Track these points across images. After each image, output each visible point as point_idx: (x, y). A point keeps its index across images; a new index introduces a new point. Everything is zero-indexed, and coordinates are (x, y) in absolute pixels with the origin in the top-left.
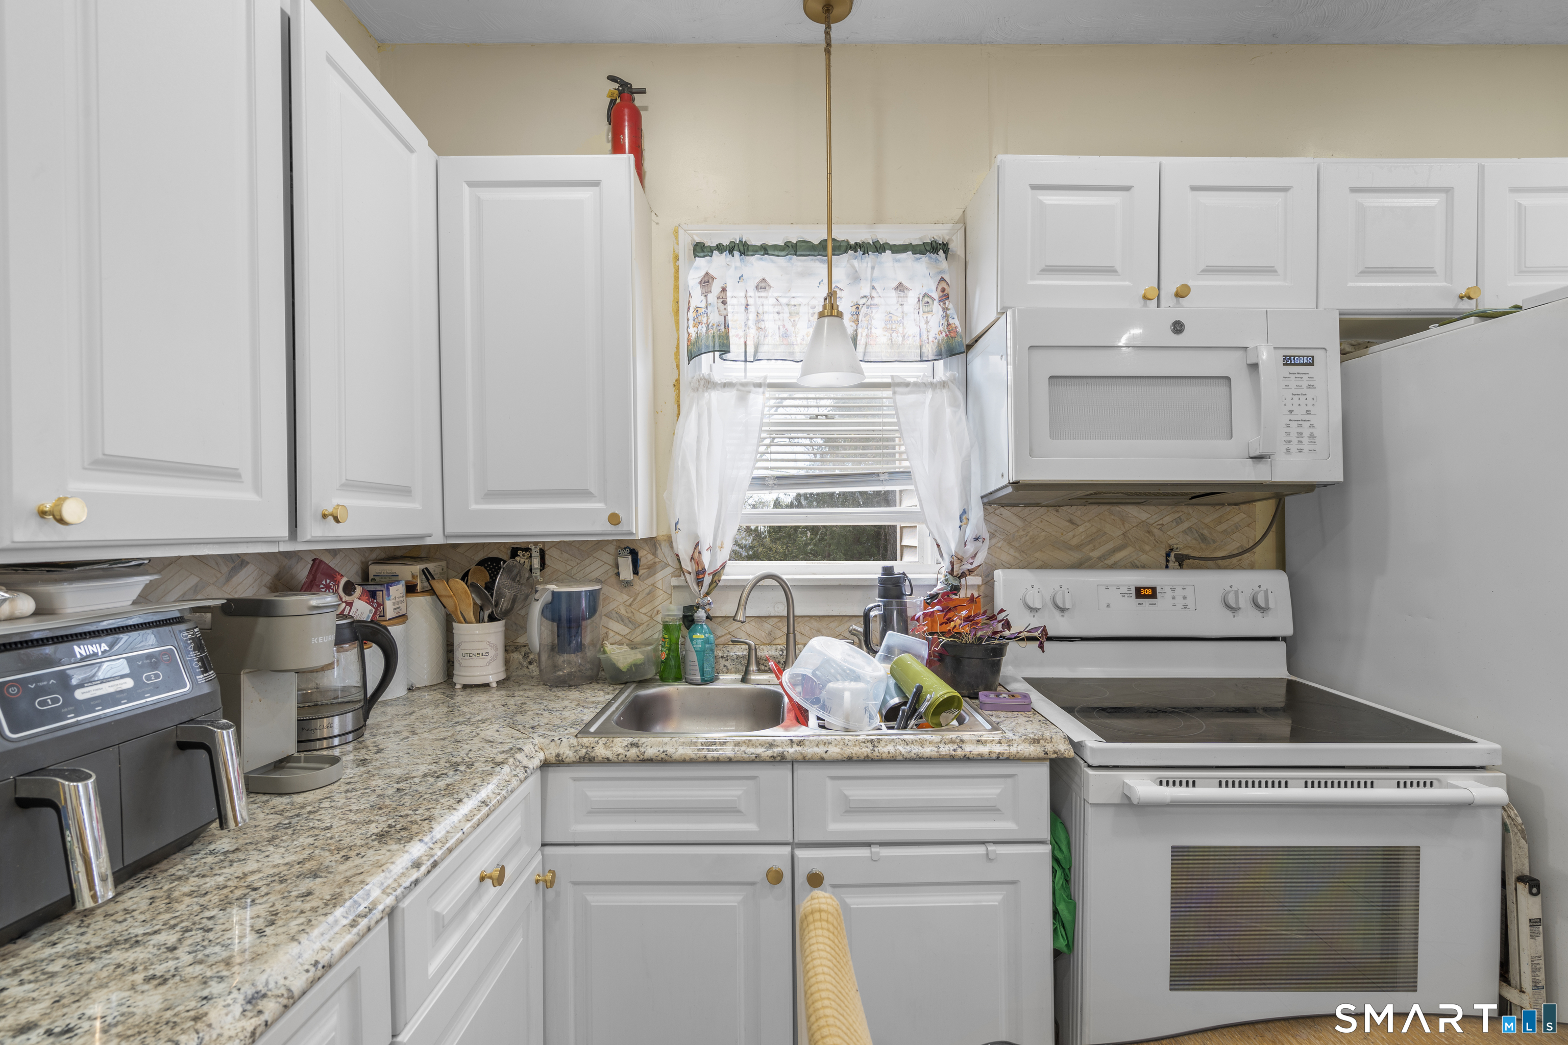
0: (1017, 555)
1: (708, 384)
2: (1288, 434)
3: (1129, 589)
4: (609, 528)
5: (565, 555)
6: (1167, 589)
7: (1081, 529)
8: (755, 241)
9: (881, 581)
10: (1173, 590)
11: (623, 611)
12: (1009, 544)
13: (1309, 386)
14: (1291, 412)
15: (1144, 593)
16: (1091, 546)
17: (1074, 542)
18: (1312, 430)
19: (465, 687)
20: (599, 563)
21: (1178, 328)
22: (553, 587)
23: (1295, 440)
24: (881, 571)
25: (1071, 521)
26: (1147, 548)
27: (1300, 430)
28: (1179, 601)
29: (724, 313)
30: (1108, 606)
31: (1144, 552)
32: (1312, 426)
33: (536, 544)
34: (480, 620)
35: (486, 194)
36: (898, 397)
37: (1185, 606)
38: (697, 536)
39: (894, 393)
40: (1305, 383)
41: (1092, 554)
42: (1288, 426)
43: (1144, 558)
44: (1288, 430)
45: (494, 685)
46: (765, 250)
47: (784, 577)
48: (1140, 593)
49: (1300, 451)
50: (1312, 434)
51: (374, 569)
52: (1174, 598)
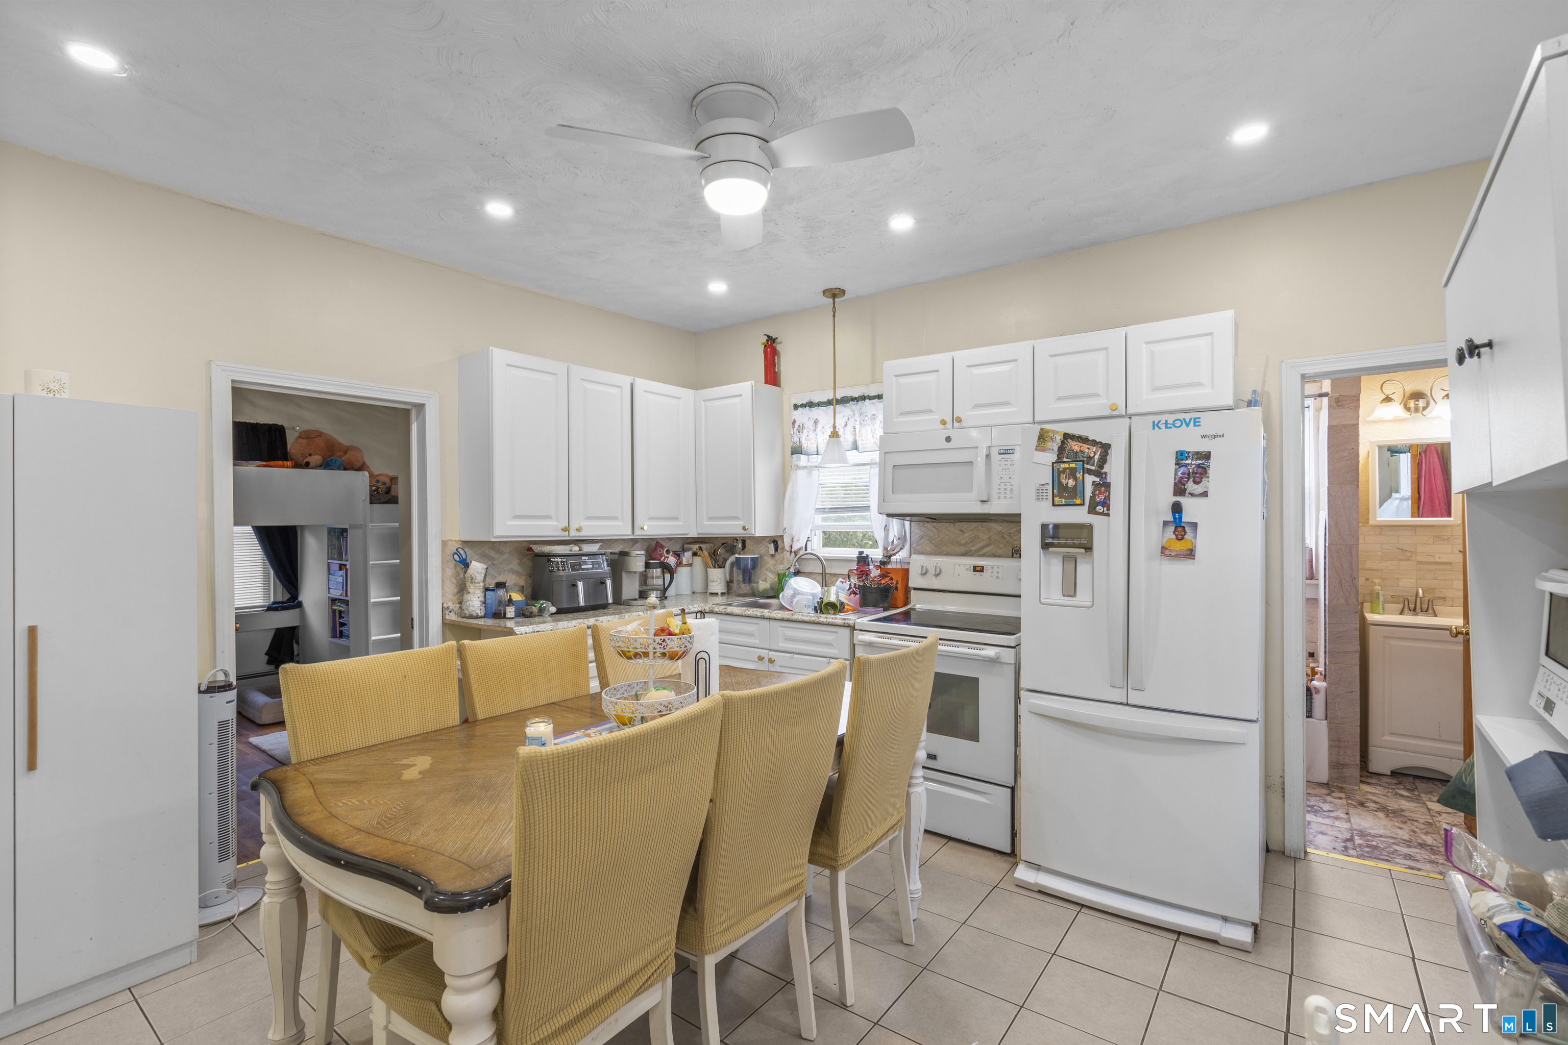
0: (934, 548)
1: (798, 467)
2: (999, 489)
3: (970, 567)
4: (742, 531)
5: (752, 543)
6: (989, 568)
7: (967, 535)
8: (816, 400)
9: (858, 558)
10: (992, 568)
11: (772, 568)
12: (931, 542)
13: (1011, 465)
14: (1001, 478)
15: (978, 569)
16: (972, 544)
17: (963, 542)
18: (1012, 487)
19: (711, 594)
20: (764, 546)
21: (948, 439)
22: (737, 556)
23: (1003, 492)
24: (858, 553)
25: (961, 531)
26: (1001, 546)
27: (1005, 487)
28: (995, 574)
29: (799, 436)
30: (959, 575)
31: (1000, 548)
32: (1012, 485)
33: (740, 537)
34: (715, 567)
35: (709, 404)
36: (872, 470)
37: (997, 577)
38: (792, 535)
39: (871, 468)
40: (1009, 463)
41: (972, 548)
42: (999, 485)
43: (1000, 551)
44: (999, 487)
45: (720, 594)
46: (819, 404)
47: (820, 555)
48: (975, 569)
49: (1005, 497)
50: (1011, 489)
51: (686, 546)
52: (992, 572)
